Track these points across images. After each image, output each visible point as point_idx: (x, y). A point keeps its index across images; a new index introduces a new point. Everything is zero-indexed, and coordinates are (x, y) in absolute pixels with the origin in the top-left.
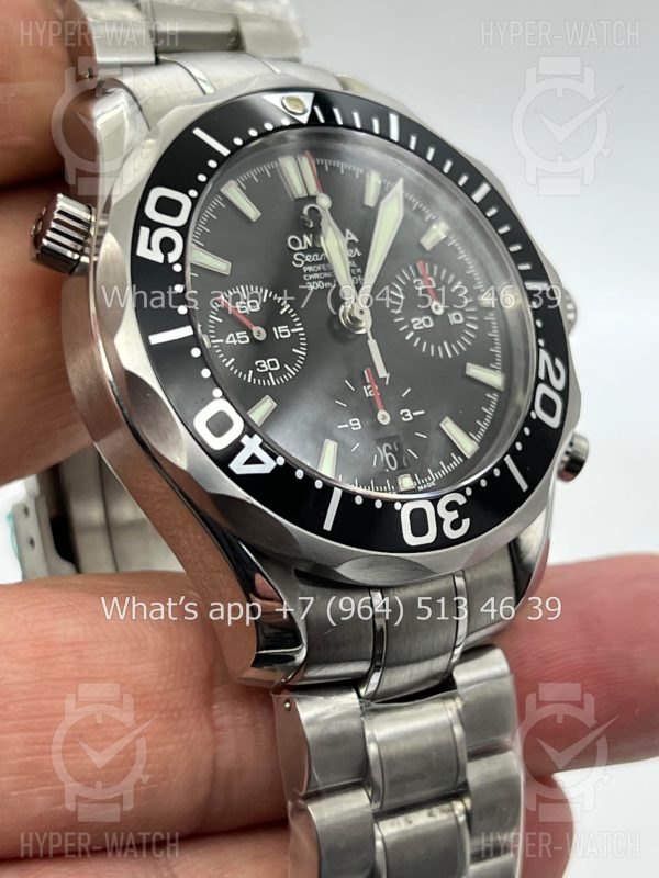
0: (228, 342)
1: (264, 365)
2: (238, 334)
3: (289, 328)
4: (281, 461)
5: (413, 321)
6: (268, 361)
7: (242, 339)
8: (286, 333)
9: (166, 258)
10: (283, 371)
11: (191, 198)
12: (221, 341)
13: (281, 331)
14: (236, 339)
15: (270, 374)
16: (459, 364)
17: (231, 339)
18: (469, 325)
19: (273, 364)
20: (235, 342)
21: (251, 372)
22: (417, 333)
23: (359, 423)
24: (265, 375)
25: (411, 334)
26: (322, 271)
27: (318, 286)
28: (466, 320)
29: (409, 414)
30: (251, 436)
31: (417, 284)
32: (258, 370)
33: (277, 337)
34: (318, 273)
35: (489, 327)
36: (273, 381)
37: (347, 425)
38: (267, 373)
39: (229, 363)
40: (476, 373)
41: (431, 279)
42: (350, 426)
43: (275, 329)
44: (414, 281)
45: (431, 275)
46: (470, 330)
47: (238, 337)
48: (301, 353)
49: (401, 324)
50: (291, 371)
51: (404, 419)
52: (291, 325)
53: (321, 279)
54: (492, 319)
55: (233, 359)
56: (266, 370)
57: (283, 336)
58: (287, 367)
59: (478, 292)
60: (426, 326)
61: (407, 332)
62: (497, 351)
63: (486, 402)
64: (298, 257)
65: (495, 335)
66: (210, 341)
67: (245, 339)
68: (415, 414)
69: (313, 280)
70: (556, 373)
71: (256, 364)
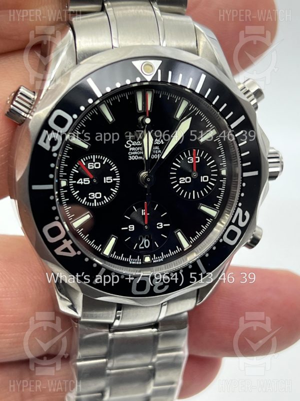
0: (78, 183)
1: (93, 196)
2: (84, 179)
3: (112, 178)
4: (79, 253)
5: (180, 179)
6: (96, 193)
7: (86, 182)
8: (110, 180)
9: (51, 149)
10: (103, 199)
11: (73, 119)
12: (75, 182)
13: (108, 180)
14: (83, 181)
15: (95, 200)
16: (197, 202)
17: (80, 181)
18: (210, 183)
19: (98, 195)
20: (82, 183)
21: (85, 198)
22: (181, 185)
23: (133, 228)
24: (92, 201)
25: (178, 185)
26: (140, 151)
27: (135, 158)
28: (210, 180)
29: (162, 225)
30: (68, 240)
31: (189, 160)
32: (90, 198)
33: (105, 182)
34: (137, 151)
35: (221, 185)
36: (95, 204)
37: (127, 228)
38: (93, 200)
39: (75, 193)
40: (204, 208)
41: (199, 158)
42: (129, 229)
43: (105, 178)
44: (189, 159)
45: (199, 156)
46: (210, 186)
47: (84, 181)
48: (115, 191)
49: (174, 180)
50: (107, 200)
51: (158, 227)
52: (114, 177)
53: (137, 155)
54: (224, 181)
55: (78, 192)
56: (94, 198)
57: (107, 182)
58: (105, 197)
59: (222, 166)
60: (187, 182)
61: (175, 184)
62: (220, 198)
63: (205, 223)
64: (129, 143)
65: (222, 189)
66: (68, 183)
67: (87, 182)
68: (165, 225)
69: (133, 155)
70: (244, 219)
71: (90, 194)
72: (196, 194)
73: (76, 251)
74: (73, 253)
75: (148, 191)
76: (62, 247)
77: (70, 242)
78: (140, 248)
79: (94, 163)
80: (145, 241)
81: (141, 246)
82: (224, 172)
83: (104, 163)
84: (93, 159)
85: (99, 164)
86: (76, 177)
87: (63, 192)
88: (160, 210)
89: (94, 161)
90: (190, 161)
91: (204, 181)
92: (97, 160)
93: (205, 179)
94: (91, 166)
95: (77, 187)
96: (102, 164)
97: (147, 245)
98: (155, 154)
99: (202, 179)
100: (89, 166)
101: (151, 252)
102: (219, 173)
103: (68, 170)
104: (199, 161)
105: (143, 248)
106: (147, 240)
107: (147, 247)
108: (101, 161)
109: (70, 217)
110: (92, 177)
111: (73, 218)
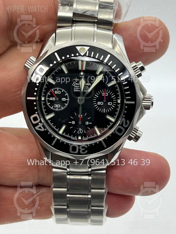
0: (50, 99)
5: (98, 102)
7: (53, 99)
8: (65, 100)
10: (61, 108)
12: (48, 99)
15: (57, 108)
16: (105, 114)
19: (59, 106)
21: (53, 107)
22: (98, 105)
23: (74, 123)
24: (56, 108)
28: (112, 105)
29: (88, 123)
31: (103, 94)
35: (118, 107)
36: (57, 110)
39: (48, 104)
40: (108, 117)
41: (107, 93)
42: (72, 123)
43: (62, 98)
45: (108, 93)
46: (113, 107)
48: (66, 105)
49: (95, 103)
50: (62, 108)
51: (86, 124)
52: (67, 98)
54: (119, 106)
55: (50, 103)
57: (63, 100)
58: (62, 107)
59: (119, 99)
60: (101, 104)
61: (95, 105)
62: (117, 113)
63: (109, 124)
65: (118, 109)
66: (45, 98)
67: (54, 99)
70: (126, 123)
71: (55, 105)
72: (105, 110)
73: (44, 129)
74: (43, 130)
75: (81, 106)
76: (38, 126)
77: (42, 124)
78: (78, 133)
80: (80, 129)
81: (79, 132)
82: (119, 101)
85: (60, 92)
86: (49, 97)
87: (43, 103)
88: (88, 116)
89: (58, 90)
91: (110, 105)
92: (59, 90)
93: (110, 104)
94: (56, 92)
95: (49, 101)
96: (61, 92)
97: (81, 132)
99: (109, 104)
100: (55, 92)
101: (82, 135)
102: (117, 101)
103: (46, 93)
104: (107, 95)
107: (81, 133)
108: (61, 91)
109: (45, 114)
110: (56, 97)
111: (47, 115)
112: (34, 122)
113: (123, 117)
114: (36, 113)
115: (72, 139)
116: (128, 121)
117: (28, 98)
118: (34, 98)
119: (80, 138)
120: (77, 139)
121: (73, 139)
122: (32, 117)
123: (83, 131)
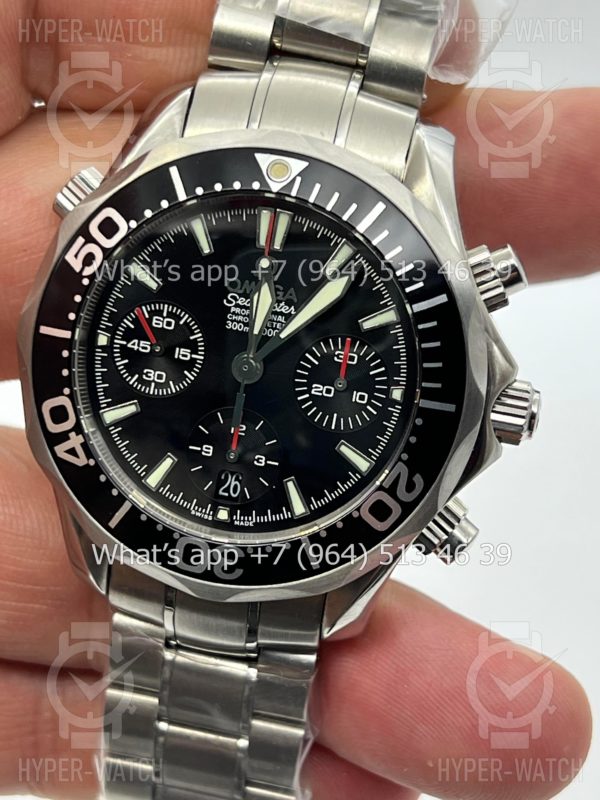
0: (129, 345)
1: (151, 375)
2: (142, 342)
3: (191, 353)
4: (92, 462)
5: (314, 386)
6: (158, 373)
7: (143, 348)
8: (186, 356)
9: (82, 269)
10: (166, 385)
11: (129, 228)
12: (124, 343)
13: (182, 354)
14: (139, 345)
15: (153, 384)
16: (336, 437)
17: (134, 344)
18: (369, 407)
19: (160, 377)
20: (136, 347)
21: (137, 376)
22: (312, 397)
23: (211, 451)
24: (148, 384)
25: (307, 396)
27: (237, 327)
28: (369, 403)
29: (263, 461)
30: (77, 434)
31: (338, 356)
32: (144, 377)
33: (176, 357)
34: (244, 316)
35: (388, 416)
36: (152, 390)
37: (199, 449)
38: (150, 382)
39: (121, 363)
40: (346, 451)
41: (356, 356)
42: (202, 450)
43: (177, 349)
44: (337, 353)
45: (358, 353)
46: (368, 413)
47: (141, 345)
48: (190, 376)
49: (302, 385)
50: (173, 388)
51: (256, 463)
52: (195, 351)
53: (243, 323)
54: (396, 411)
55: (126, 361)
56: (151, 379)
57: (181, 357)
58: (171, 383)
59: (397, 383)
60: (325, 395)
61: (303, 393)
62: (384, 440)
63: (345, 479)
64: (232, 297)
65: (390, 426)
66: (111, 340)
67: (146, 348)
68: (269, 462)
69: (235, 320)
70: (410, 487)
71: (145, 371)
72: (338, 420)
73: (88, 459)
75: (242, 389)
76: (67, 445)
77: (81, 439)
78: (221, 493)
79: (164, 318)
80: (232, 482)
81: (224, 491)
82: (397, 394)
83: (182, 322)
84: (163, 311)
85: (173, 321)
86: (129, 335)
87: (100, 355)
88: (267, 433)
89: (165, 314)
90: (338, 358)
91: (358, 401)
92: (170, 315)
93: (362, 398)
94: (158, 322)
95: (126, 352)
96: (177, 324)
97: (235, 492)
98: (276, 328)
99: (356, 396)
100: (154, 321)
101: (234, 506)
102: (388, 392)
103: (116, 320)
104: (355, 362)
105: (226, 494)
106: (237, 483)
107: (233, 495)
108: (178, 318)
109: (103, 401)
110: (155, 342)
111: (109, 405)
112: (54, 428)
113: (400, 459)
114: (67, 391)
115: (193, 512)
116: (418, 479)
117: (44, 330)
118: (67, 334)
119: (223, 515)
120: (210, 518)
121: (198, 514)
122: (48, 405)
123: (242, 491)
